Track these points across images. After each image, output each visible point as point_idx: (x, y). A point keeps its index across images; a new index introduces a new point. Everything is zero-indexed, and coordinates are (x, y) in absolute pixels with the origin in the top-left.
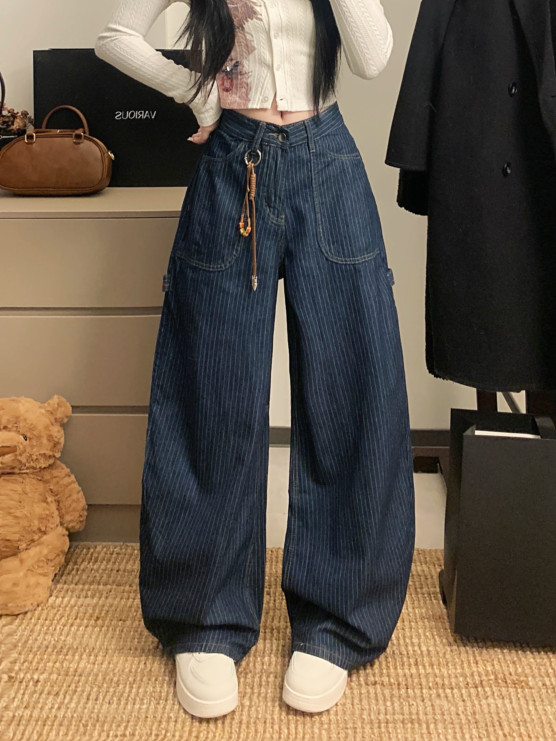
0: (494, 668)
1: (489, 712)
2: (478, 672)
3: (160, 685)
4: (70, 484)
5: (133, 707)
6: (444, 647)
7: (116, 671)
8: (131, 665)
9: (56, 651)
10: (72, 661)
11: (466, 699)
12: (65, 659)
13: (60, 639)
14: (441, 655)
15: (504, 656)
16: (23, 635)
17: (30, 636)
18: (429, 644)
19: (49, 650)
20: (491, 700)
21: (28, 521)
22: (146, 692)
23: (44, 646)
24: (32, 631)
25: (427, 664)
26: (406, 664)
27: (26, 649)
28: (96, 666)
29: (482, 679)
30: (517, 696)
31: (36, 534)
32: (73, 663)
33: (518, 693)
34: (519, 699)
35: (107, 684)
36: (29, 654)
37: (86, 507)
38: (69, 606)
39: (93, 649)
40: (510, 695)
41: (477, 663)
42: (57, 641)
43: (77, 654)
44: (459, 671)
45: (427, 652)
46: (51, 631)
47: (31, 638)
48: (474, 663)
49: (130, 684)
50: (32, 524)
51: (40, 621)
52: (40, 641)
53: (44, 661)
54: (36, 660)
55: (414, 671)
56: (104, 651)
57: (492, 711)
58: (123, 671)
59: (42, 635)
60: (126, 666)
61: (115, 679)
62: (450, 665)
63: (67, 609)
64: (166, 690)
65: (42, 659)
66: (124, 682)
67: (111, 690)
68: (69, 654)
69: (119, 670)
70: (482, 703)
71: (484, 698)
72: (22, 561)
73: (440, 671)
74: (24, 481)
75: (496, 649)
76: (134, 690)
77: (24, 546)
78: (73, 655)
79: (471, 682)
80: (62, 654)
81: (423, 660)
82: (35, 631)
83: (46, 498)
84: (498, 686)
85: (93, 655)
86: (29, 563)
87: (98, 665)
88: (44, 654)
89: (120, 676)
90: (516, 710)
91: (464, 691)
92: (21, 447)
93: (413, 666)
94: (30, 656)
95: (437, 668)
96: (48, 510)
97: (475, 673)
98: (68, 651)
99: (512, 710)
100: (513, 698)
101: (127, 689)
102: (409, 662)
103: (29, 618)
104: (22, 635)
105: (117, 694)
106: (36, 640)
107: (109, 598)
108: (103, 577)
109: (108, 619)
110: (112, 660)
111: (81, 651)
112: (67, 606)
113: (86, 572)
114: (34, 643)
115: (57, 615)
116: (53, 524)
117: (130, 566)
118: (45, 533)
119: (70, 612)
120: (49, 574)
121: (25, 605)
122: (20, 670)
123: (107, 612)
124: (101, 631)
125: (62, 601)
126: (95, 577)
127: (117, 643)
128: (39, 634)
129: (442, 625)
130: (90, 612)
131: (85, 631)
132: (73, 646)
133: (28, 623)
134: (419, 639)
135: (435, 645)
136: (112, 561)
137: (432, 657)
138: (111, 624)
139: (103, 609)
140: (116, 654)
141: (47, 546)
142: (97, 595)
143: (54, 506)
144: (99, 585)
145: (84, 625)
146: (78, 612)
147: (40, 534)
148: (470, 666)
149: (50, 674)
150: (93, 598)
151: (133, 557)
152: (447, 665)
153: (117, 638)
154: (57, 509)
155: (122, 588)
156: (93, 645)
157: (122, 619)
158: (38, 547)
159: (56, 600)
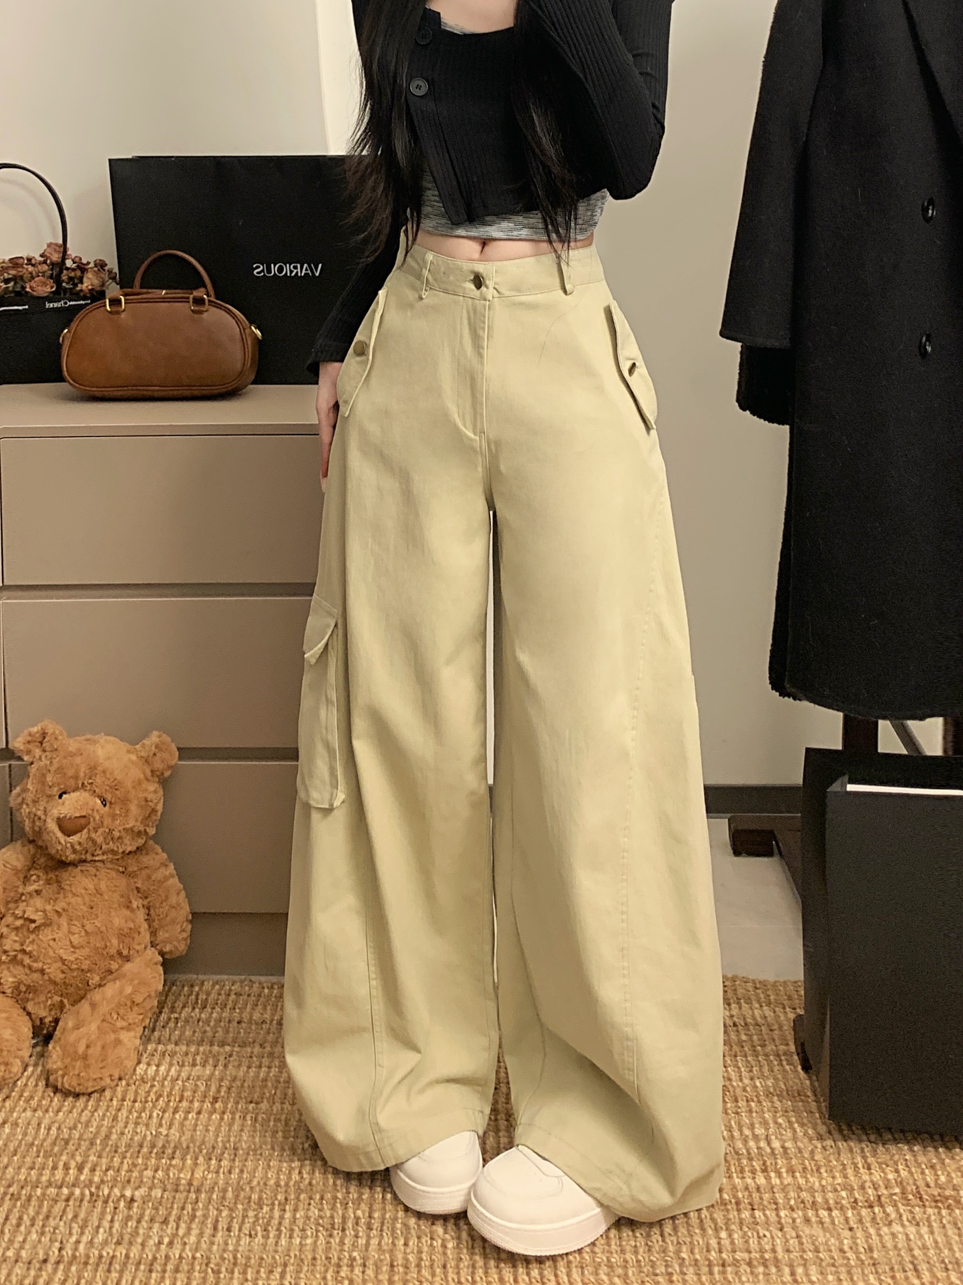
0: (899, 1176)
1: (896, 1247)
2: (872, 1181)
3: (330, 1207)
4: (166, 879)
5: (290, 1243)
6: (810, 1142)
7: (255, 1183)
8: (278, 1174)
9: (155, 1151)
10: (182, 1169)
11: (855, 1226)
12: (170, 1165)
13: (160, 1133)
14: (806, 1155)
15: (915, 1156)
16: (102, 1125)
17: (113, 1127)
18: (784, 1137)
19: (145, 1150)
20: (896, 1228)
21: (103, 939)
22: (308, 1218)
23: (136, 1144)
24: (115, 1118)
25: (783, 1170)
26: (747, 1169)
27: (108, 1149)
28: (222, 1176)
29: (880, 1193)
30: (941, 1222)
31: (114, 961)
32: (184, 1171)
33: (942, 1217)
34: (944, 1227)
35: (243, 1204)
36: (114, 1157)
37: (190, 917)
38: (169, 1079)
39: (214, 1148)
40: (928, 1220)
41: (869, 1168)
42: (156, 1136)
43: (189, 1157)
44: (839, 1180)
45: (781, 1150)
46: (144, 1119)
47: (114, 1130)
48: (864, 1167)
49: (280, 1204)
50: (108, 944)
51: (125, 1103)
52: (129, 1136)
53: (138, 1168)
54: (125, 1167)
55: (761, 1180)
56: (232, 1152)
57: (900, 1246)
58: (265, 1184)
59: (131, 1126)
60: (270, 1176)
61: (255, 1197)
62: (823, 1170)
63: (166, 1083)
64: (340, 1212)
65: (135, 1165)
66: (269, 1202)
67: (251, 1214)
68: (176, 1156)
69: (259, 1183)
70: (882, 1233)
71: (885, 1225)
72: (93, 1006)
73: (807, 1181)
74: (98, 873)
75: (900, 1145)
76: (288, 1215)
77: (97, 978)
78: (183, 1159)
79: (861, 1198)
80: (165, 1156)
81: (776, 1163)
82: (119, 1119)
83: (130, 902)
84: (908, 1205)
85: (214, 1157)
86: (104, 1009)
87: (224, 1173)
88: (138, 1157)
89: (261, 1191)
90: (941, 1245)
91: (849, 1214)
92: (97, 818)
93: (761, 1174)
94: (115, 1159)
95: (801, 1177)
96: (133, 921)
97: (868, 1184)
98: (174, 1153)
99: (933, 1245)
100: (934, 1224)
101: (277, 1214)
102: (753, 1166)
103: (108, 1098)
104: (99, 1127)
105: (261, 1221)
106: (123, 1133)
107: (230, 1067)
108: (217, 1032)
109: (232, 1100)
110: (245, 1165)
111: (194, 1151)
112: (165, 1079)
113: (191, 1024)
114: (120, 1139)
115: (151, 1094)
116: (139, 944)
117: (259, 1015)
118: (128, 959)
119: (171, 1089)
120: (135, 1026)
121: (101, 1078)
122: (102, 1181)
123: (229, 1089)
124: (222, 1119)
125: (157, 1071)
126: (205, 1032)
127: (250, 1139)
128: (127, 1123)
129: (804, 1106)
130: (203, 1088)
131: (197, 1119)
132: (181, 1144)
133: (108, 1107)
134: (767, 1129)
135: (795, 1139)
136: (228, 1007)
137: (791, 1158)
138: (237, 1108)
139: (223, 1084)
140: (251, 1157)
141: (132, 980)
142: (211, 1061)
143: (141, 915)
144: (212, 1045)
145: (196, 1110)
146: (183, 1089)
147: (120, 961)
148: (858, 1173)
149: (151, 1189)
150: (204, 1066)
151: (262, 999)
152: (818, 1170)
153: (249, 1132)
154: (146, 920)
155: (249, 1050)
156: (212, 1142)
157: (254, 1100)
158: (118, 982)
159: (147, 1069)
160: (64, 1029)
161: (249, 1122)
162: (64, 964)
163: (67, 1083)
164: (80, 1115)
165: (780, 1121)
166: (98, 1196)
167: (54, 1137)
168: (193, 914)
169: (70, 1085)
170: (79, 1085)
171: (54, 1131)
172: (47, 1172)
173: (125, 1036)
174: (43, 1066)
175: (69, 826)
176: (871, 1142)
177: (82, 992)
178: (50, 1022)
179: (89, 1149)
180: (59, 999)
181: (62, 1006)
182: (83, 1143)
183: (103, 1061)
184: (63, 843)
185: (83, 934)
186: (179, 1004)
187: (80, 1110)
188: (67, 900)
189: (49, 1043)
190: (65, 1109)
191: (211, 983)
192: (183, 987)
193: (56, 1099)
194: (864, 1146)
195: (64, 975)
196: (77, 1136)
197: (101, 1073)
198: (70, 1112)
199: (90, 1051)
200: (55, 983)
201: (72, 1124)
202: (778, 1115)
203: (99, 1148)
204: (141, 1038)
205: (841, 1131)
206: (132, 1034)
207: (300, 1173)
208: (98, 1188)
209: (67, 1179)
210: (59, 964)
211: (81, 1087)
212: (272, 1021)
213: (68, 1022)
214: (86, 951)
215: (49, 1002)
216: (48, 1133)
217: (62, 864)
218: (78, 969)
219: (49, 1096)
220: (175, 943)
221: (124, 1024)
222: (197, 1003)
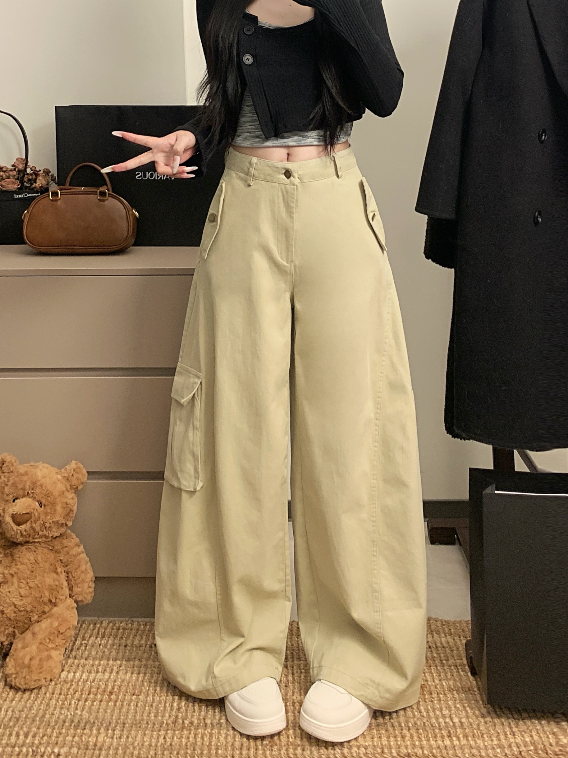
0: (533, 739)
2: (516, 742)
4: (79, 554)
6: (477, 719)
7: (136, 745)
8: (150, 738)
9: (73, 725)
10: (90, 736)
12: (83, 733)
13: (76, 714)
14: (475, 727)
15: (543, 727)
16: (40, 709)
17: (47, 710)
18: (461, 716)
19: (67, 724)
21: (40, 592)
23: (62, 721)
24: (48, 705)
25: (461, 736)
26: (438, 735)
27: (44, 723)
28: (115, 740)
29: (521, 750)
31: (47, 605)
32: (92, 737)
36: (48, 728)
37: (94, 579)
38: (82, 680)
39: (110, 723)
41: (514, 735)
42: (74, 716)
43: (94, 728)
44: (496, 742)
45: (459, 723)
46: (66, 705)
47: (47, 712)
48: (510, 734)
50: (43, 595)
51: (54, 695)
52: (57, 716)
53: (62, 735)
54: (55, 734)
55: (447, 742)
56: (122, 725)
58: (143, 745)
59: (58, 710)
60: (145, 740)
61: (136, 753)
62: (485, 736)
63: (80, 683)
65: (61, 734)
68: (86, 728)
69: (138, 744)
72: (34, 634)
73: (475, 743)
74: (36, 550)
75: (533, 720)
77: (36, 617)
78: (91, 730)
79: (509, 753)
80: (80, 727)
81: (456, 732)
82: (51, 705)
83: (57, 569)
85: (110, 729)
86: (40, 636)
87: (116, 739)
88: (62, 728)
89: (140, 749)
92: (37, 514)
93: (447, 739)
94: (48, 730)
95: (472, 740)
96: (59, 581)
97: (513, 744)
98: (85, 726)
102: (442, 734)
103: (44, 692)
104: (38, 710)
106: (53, 714)
107: (121, 673)
108: (112, 652)
109: (121, 693)
110: (130, 734)
111: (98, 725)
112: (79, 681)
113: (95, 647)
114: (51, 718)
115: (71, 690)
116: (63, 595)
117: (137, 642)
118: (55, 605)
119: (84, 687)
120: (60, 648)
121: (39, 680)
122: (40, 743)
123: (120, 687)
124: (115, 705)
125: (74, 675)
126: (104, 652)
127: (133, 717)
128: (55, 708)
129: (473, 697)
130: (103, 686)
131: (100, 705)
132: (89, 721)
133: (44, 698)
134: (450, 711)
135: (468, 717)
136: (119, 636)
137: (465, 729)
138: (125, 699)
139: (116, 684)
140: (134, 728)
141: (58, 618)
142: (108, 670)
143: (63, 577)
144: (108, 660)
145: (99, 700)
146: (91, 687)
147: (50, 606)
148: (507, 737)
149: (70, 748)
150: (103, 673)
151: (140, 632)
152: (482, 736)
153: (132, 713)
154: (67, 580)
155: (132, 663)
156: (109, 719)
157: (136, 694)
158: (49, 620)
159: (68, 675)
160: (16, 650)
161: (133, 707)
162: (15, 607)
163: (19, 682)
164: (26, 703)
165: (458, 706)
166: (37, 752)
167: (10, 716)
168: (96, 578)
169: (19, 684)
170: (26, 684)
171: (10, 713)
172: (6, 738)
173: (54, 653)
174: (3, 672)
175: (19, 520)
176: (514, 718)
177: (26, 626)
178: (7, 645)
179: (32, 724)
180: (12, 630)
181: (14, 635)
182: (28, 720)
183: (40, 669)
184: (16, 531)
185: (28, 588)
186: (88, 635)
187: (26, 700)
188: (18, 567)
189: (7, 658)
190: (16, 699)
191: (107, 622)
192: (90, 624)
193: (11, 693)
194: (510, 721)
195: (15, 614)
196: (24, 716)
197: (40, 677)
198: (20, 701)
199: (33, 662)
200: (10, 619)
201: (21, 708)
202: (457, 702)
203: (38, 723)
204: (64, 655)
205: (495, 712)
206: (58, 652)
207: (164, 738)
208: (37, 747)
209: (18, 742)
210: (13, 607)
211: (26, 686)
212: (146, 645)
213: (18, 644)
214: (29, 600)
215: (7, 632)
216: (6, 714)
217: (15, 544)
218: (24, 611)
219: (7, 691)
220: (85, 595)
221: (53, 646)
222: (98, 633)
